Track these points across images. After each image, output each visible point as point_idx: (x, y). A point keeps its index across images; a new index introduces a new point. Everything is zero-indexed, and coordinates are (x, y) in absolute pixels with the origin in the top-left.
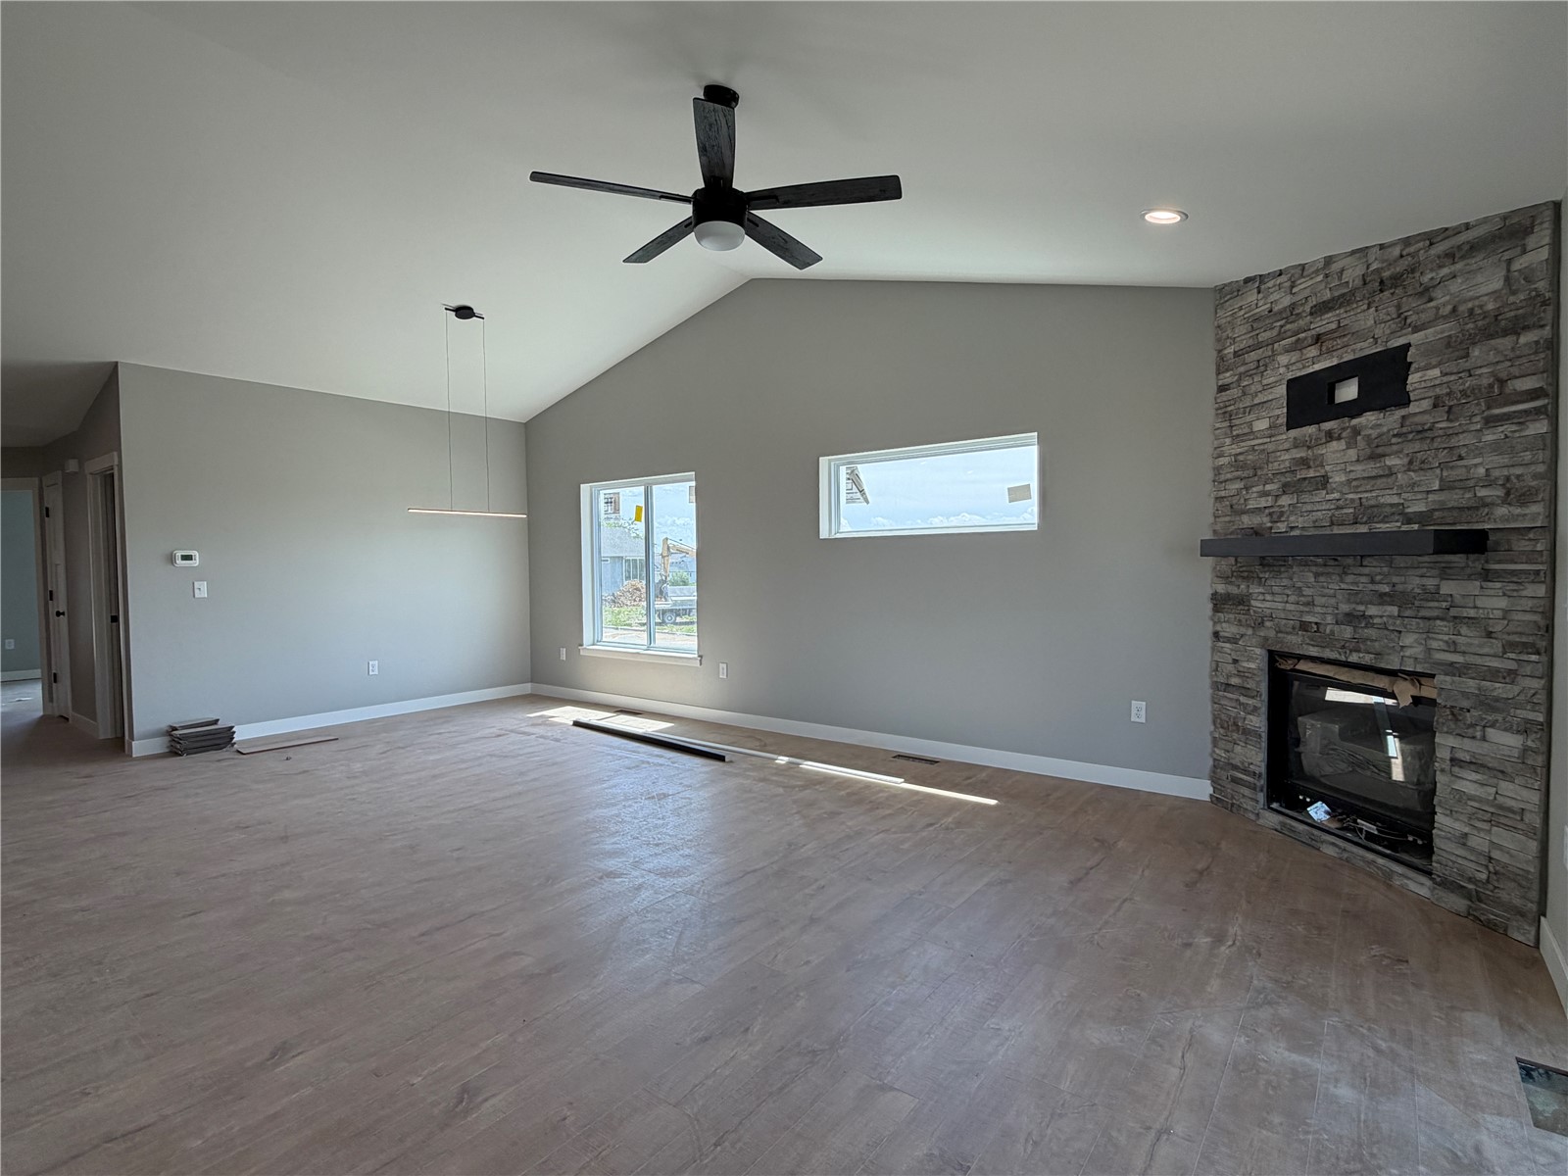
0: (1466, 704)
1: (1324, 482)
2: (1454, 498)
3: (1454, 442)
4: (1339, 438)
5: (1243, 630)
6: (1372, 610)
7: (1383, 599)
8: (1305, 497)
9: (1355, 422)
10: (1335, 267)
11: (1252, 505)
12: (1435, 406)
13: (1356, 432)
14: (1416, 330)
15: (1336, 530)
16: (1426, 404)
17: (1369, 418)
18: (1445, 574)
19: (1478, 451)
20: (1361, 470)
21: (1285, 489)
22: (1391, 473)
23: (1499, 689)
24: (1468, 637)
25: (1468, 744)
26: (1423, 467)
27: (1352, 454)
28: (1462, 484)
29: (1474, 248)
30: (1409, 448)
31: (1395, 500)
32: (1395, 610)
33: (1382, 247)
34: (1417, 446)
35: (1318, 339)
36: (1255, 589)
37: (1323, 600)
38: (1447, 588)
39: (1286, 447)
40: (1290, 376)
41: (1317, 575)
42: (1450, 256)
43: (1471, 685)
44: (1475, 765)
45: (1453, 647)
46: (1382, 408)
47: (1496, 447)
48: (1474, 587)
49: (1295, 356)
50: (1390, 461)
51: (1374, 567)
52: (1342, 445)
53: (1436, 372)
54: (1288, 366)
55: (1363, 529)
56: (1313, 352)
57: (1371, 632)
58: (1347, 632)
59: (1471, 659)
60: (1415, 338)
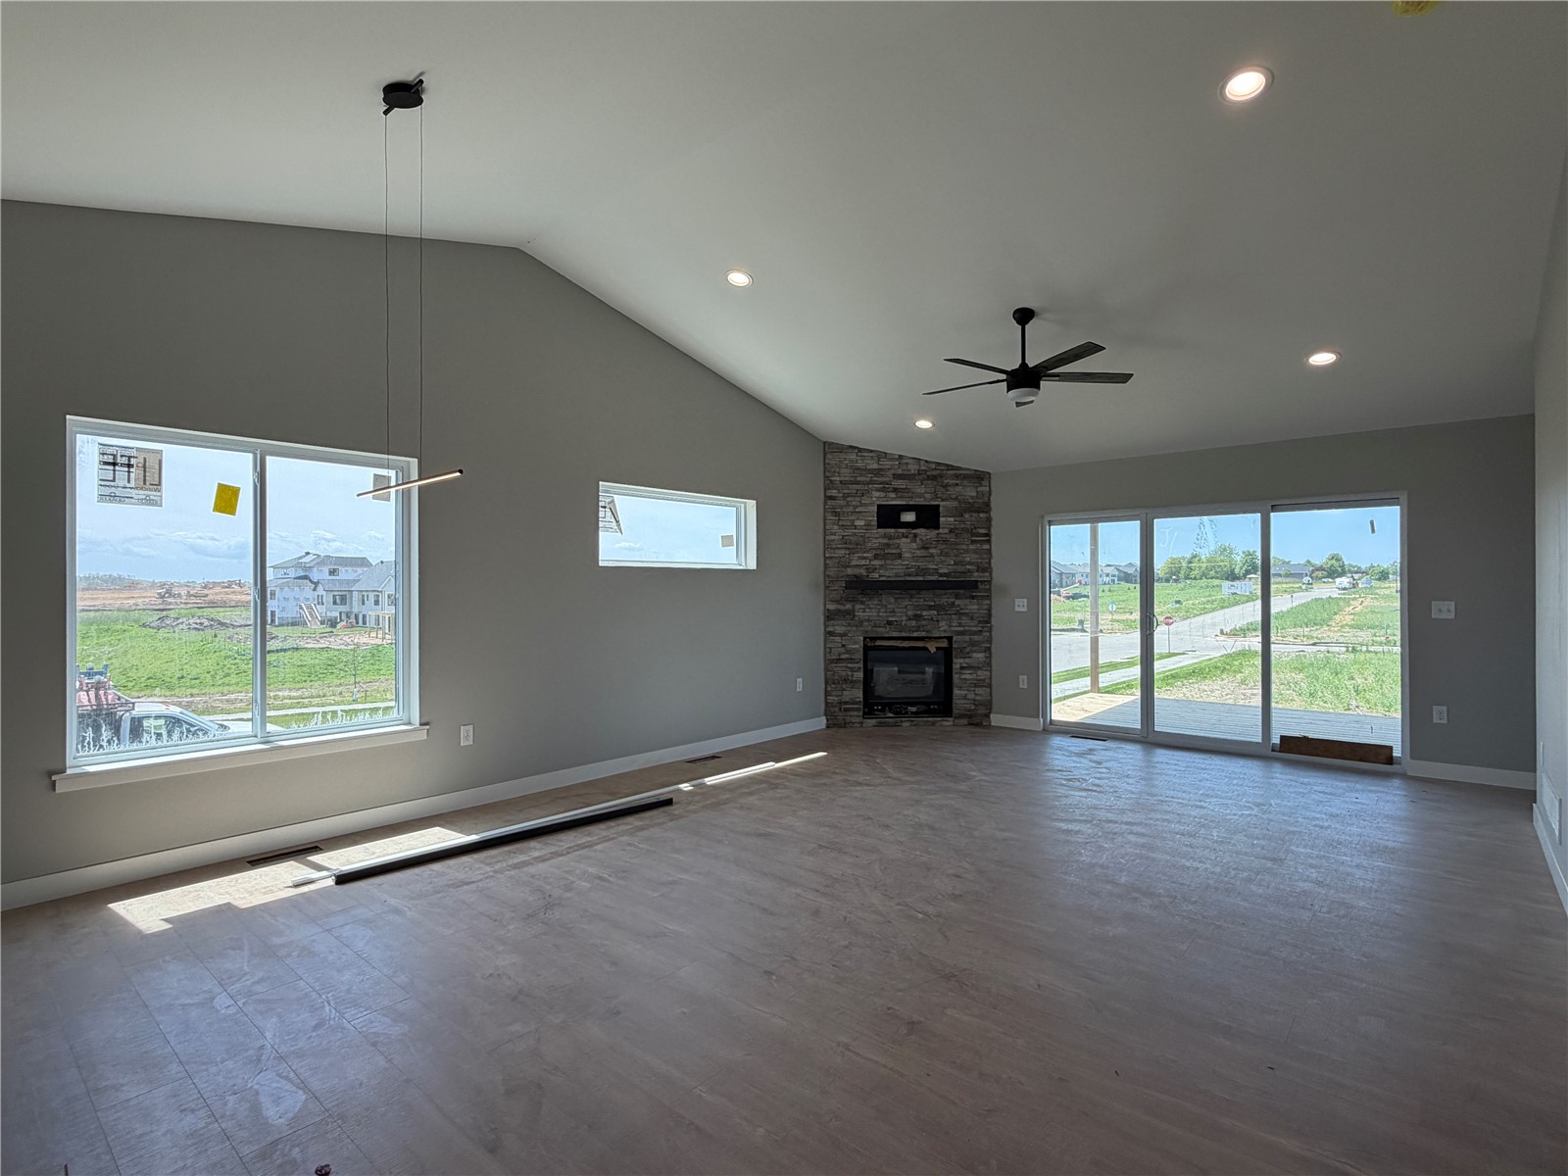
0: (965, 645)
1: (900, 556)
2: (959, 568)
3: (958, 547)
4: (907, 537)
5: (849, 628)
6: (924, 613)
7: (930, 608)
8: (888, 562)
9: (914, 531)
10: (904, 461)
11: (854, 563)
12: (950, 532)
13: (915, 536)
14: (943, 500)
15: (908, 578)
16: (946, 531)
17: (921, 531)
18: (957, 597)
19: (967, 551)
20: (919, 553)
21: (876, 557)
22: (932, 556)
23: (976, 638)
24: (965, 620)
25: (967, 660)
26: (947, 555)
27: (914, 545)
28: (962, 563)
29: (965, 477)
30: (940, 547)
31: (934, 567)
32: (935, 613)
33: (926, 461)
34: (944, 547)
35: (895, 490)
36: (858, 606)
37: (900, 610)
38: (957, 602)
39: (877, 537)
40: (878, 503)
41: (896, 599)
42: (957, 477)
43: (967, 638)
44: (970, 667)
45: (960, 625)
46: (927, 528)
47: (975, 552)
48: (967, 601)
49: (883, 494)
50: (931, 551)
51: (926, 594)
52: (908, 540)
53: (952, 519)
54: (877, 498)
55: (921, 579)
56: (893, 495)
57: (923, 623)
58: (914, 623)
59: (967, 628)
60: (942, 503)
